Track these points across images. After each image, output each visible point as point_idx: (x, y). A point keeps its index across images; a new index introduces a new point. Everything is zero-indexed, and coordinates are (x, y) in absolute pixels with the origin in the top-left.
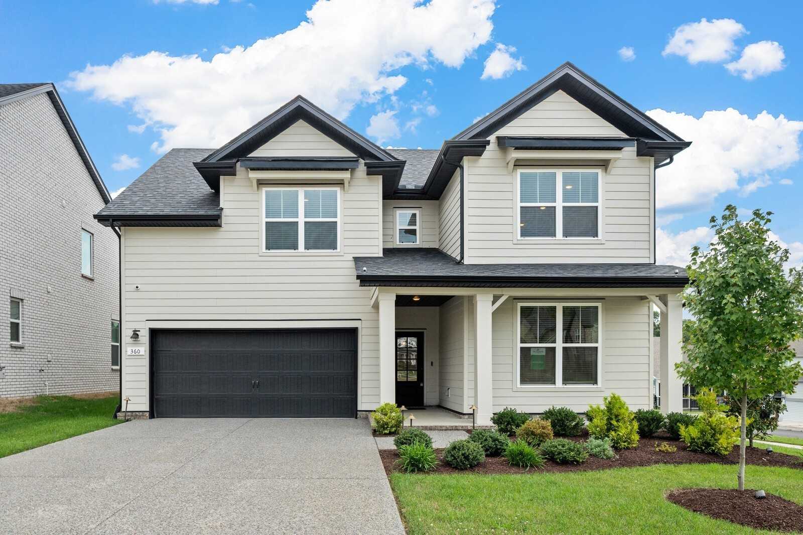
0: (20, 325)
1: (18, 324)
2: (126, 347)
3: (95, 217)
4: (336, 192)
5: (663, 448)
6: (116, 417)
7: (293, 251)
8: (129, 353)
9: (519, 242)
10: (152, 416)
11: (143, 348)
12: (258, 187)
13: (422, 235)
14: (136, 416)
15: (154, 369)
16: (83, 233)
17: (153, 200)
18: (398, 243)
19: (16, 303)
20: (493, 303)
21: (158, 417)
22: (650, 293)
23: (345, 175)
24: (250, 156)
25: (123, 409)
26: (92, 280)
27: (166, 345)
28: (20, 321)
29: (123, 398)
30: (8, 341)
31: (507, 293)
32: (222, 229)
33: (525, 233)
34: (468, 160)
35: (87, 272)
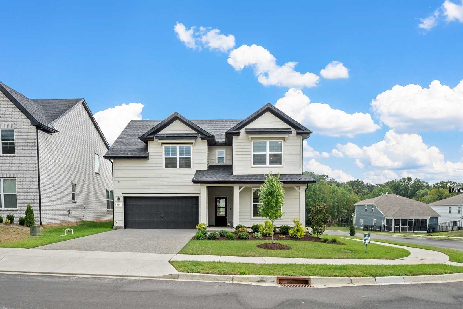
0: (75, 194)
1: (74, 194)
2: (115, 203)
3: (104, 157)
4: (190, 146)
5: (281, 236)
6: (112, 228)
7: (175, 168)
8: (116, 205)
9: (253, 167)
10: (125, 228)
11: (122, 204)
12: (162, 145)
13: (226, 160)
14: (119, 227)
15: (126, 211)
16: (95, 155)
17: (124, 149)
18: (217, 163)
19: (74, 186)
20: (239, 189)
21: (127, 228)
22: (294, 186)
23: (193, 141)
24: (158, 133)
25: (115, 225)
26: (99, 174)
27: (130, 203)
28: (75, 193)
29: (115, 221)
30: (72, 201)
31: (244, 186)
32: (149, 160)
33: (255, 163)
34: (235, 137)
35: (97, 171)
